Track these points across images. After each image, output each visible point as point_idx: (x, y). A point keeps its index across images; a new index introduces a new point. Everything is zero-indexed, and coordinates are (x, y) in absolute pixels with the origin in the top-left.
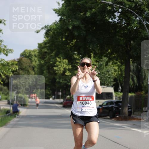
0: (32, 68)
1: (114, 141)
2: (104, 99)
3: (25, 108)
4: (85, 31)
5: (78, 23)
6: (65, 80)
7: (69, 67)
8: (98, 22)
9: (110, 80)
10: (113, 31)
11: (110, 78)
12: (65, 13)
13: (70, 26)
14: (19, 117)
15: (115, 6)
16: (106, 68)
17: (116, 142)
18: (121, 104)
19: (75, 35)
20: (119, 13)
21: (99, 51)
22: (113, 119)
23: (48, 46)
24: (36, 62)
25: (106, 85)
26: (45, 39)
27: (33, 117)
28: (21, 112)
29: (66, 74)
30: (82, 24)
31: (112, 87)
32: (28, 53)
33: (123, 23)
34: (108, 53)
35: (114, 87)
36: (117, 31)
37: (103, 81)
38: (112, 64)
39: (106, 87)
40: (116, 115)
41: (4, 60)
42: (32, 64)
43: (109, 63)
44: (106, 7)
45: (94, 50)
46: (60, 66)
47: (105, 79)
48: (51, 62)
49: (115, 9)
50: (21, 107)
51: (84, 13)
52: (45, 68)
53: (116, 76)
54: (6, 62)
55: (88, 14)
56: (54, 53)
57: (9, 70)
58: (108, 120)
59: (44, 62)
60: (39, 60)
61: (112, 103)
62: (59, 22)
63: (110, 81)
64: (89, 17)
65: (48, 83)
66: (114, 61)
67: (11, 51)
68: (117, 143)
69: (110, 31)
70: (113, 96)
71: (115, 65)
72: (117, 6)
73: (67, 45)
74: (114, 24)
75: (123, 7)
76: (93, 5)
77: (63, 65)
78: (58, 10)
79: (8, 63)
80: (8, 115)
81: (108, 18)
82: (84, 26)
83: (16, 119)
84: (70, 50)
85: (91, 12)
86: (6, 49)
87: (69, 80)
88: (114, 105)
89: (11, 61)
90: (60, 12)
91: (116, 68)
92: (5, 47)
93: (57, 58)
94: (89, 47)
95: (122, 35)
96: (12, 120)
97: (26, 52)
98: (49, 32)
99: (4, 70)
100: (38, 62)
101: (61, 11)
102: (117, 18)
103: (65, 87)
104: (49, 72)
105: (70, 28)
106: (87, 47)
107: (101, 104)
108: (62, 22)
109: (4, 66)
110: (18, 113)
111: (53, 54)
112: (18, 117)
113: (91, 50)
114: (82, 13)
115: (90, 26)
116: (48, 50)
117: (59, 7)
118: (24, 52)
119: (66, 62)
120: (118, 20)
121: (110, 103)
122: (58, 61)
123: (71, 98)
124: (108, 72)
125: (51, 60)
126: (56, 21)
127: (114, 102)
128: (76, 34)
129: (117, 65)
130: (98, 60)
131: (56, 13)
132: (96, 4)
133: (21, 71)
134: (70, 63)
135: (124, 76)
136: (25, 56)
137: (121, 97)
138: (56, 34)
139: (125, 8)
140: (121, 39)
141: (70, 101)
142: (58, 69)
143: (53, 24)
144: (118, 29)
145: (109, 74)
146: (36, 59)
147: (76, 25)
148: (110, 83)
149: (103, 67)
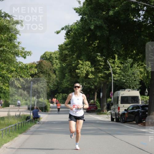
0: (53, 71)
1: (139, 147)
2: (129, 103)
3: (46, 114)
4: (107, 31)
5: (100, 22)
6: (89, 83)
7: (92, 69)
8: (122, 22)
9: (136, 82)
10: (137, 31)
11: (135, 80)
12: (86, 12)
13: (92, 26)
14: (40, 123)
15: (140, 3)
16: (132, 70)
17: (141, 148)
18: (147, 108)
19: (97, 35)
20: (144, 12)
21: (124, 52)
22: (140, 125)
23: (70, 47)
24: (57, 65)
25: (131, 88)
26: (65, 40)
27: (54, 123)
28: (41, 118)
29: (89, 77)
30: (105, 23)
31: (138, 90)
32: (48, 56)
33: (149, 22)
34: (133, 54)
35: (140, 90)
36: (142, 30)
37: (128, 84)
38: (138, 66)
39: (132, 90)
40: (143, 120)
41: (22, 63)
42: (53, 67)
43: (134, 65)
44: (130, 5)
45: (118, 51)
46: (82, 69)
47: (130, 81)
48: (74, 65)
49: (140, 8)
50: (42, 112)
51: (107, 12)
52: (67, 71)
53: (142, 78)
54: (24, 66)
55: (111, 13)
56: (75, 54)
57: (27, 73)
58: (133, 125)
59: (66, 65)
60: (60, 63)
61: (138, 107)
62: (80, 21)
63: (135, 84)
64: (112, 15)
65: (70, 87)
66: (140, 62)
67: (29, 53)
68: (143, 150)
69: (135, 31)
70: (139, 100)
71: (141, 67)
72: (142, 4)
73: (89, 46)
74: (139, 23)
75: (148, 5)
76: (116, 3)
77: (85, 68)
78: (79, 9)
79: (27, 67)
80: (28, 121)
81: (132, 17)
82: (107, 25)
83: (36, 126)
84: (92, 51)
85: (114, 11)
86: (24, 51)
87: (92, 84)
88: (140, 110)
89: (29, 64)
90: (80, 11)
91: (142, 70)
92: (23, 49)
93: (79, 60)
94: (113, 47)
95: (148, 35)
96: (32, 127)
97: (47, 54)
98: (70, 33)
99: (22, 73)
100: (59, 64)
101: (82, 10)
102: (142, 17)
103: (88, 90)
104: (71, 76)
105: (92, 28)
106: (111, 48)
107: (126, 108)
108: (83, 22)
109: (22, 69)
110: (38, 119)
111: (74, 56)
112: (38, 124)
113: (114, 51)
114: (105, 12)
115: (113, 25)
116: (69, 52)
117: (80, 6)
118: (44, 54)
119: (88, 64)
120: (142, 19)
121: (136, 107)
122: (80, 63)
123: (94, 102)
124: (133, 74)
125: (73, 62)
126: (77, 21)
127: (140, 106)
128: (99, 34)
129: (143, 66)
130: (123, 62)
131: (76, 12)
132: (119, 2)
133: (41, 75)
134: (93, 66)
135: (150, 79)
136: (45, 58)
137: (148, 101)
138: (77, 34)
139: (150, 6)
140: (146, 40)
141: (94, 106)
142: (81, 72)
143: (74, 24)
144: (144, 29)
145: (135, 77)
146: (57, 61)
147: (98, 25)
148: (136, 86)
149: (128, 69)
